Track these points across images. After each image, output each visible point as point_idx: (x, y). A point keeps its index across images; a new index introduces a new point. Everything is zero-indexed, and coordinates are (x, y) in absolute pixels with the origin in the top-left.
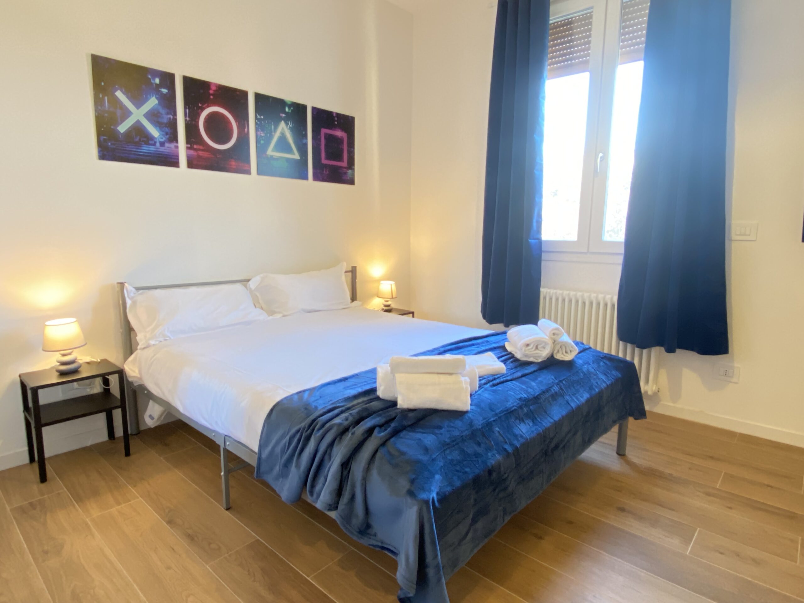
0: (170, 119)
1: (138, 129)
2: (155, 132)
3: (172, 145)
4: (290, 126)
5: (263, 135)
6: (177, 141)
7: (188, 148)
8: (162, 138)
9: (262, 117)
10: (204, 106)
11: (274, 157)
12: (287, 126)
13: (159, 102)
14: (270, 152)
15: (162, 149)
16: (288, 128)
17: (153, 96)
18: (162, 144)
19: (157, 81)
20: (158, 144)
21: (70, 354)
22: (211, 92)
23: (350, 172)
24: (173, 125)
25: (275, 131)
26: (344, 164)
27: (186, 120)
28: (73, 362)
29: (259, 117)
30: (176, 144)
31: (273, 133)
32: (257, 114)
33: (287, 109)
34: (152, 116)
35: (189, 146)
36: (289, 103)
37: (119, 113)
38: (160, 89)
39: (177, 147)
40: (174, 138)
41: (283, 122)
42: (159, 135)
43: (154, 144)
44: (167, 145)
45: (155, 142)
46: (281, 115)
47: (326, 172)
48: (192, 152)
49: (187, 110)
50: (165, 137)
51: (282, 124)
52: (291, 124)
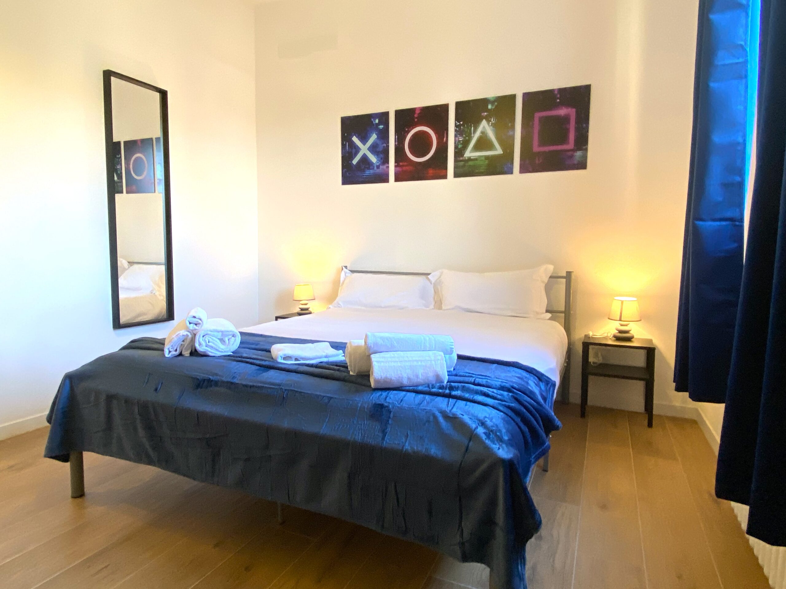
0: (384, 146)
1: (365, 159)
2: (373, 159)
3: (385, 167)
4: (492, 122)
5: (461, 139)
6: (388, 162)
7: (396, 166)
8: (378, 163)
9: (461, 123)
10: (410, 129)
11: (472, 158)
12: (488, 124)
13: (377, 136)
14: (468, 154)
15: (378, 171)
16: (490, 124)
17: (374, 133)
18: (378, 167)
19: (377, 121)
20: (375, 168)
21: (306, 304)
22: (416, 116)
23: (579, 154)
24: (386, 152)
25: (475, 131)
26: (571, 145)
27: (395, 145)
28: (307, 309)
29: (458, 124)
30: (387, 165)
31: (472, 135)
32: (456, 122)
33: (490, 107)
34: (373, 149)
35: (396, 164)
36: (492, 99)
37: (354, 151)
38: (378, 127)
39: (388, 167)
40: (386, 161)
41: (484, 120)
42: (377, 161)
43: (373, 169)
44: (381, 167)
45: (374, 167)
46: (482, 114)
47: (539, 160)
48: (398, 169)
49: (397, 137)
50: (380, 161)
51: (484, 123)
52: (493, 121)
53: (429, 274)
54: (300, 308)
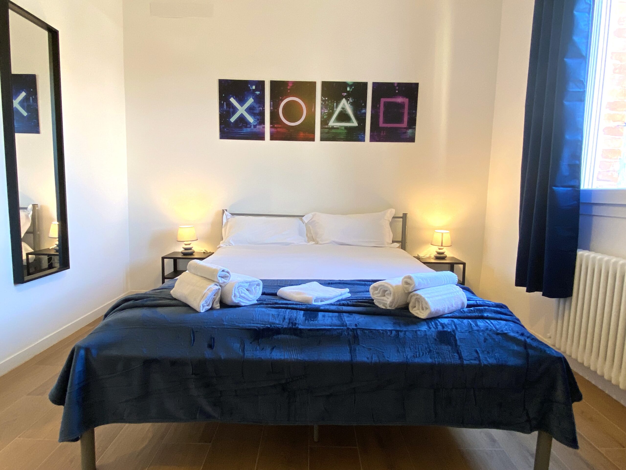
0: (261, 110)
1: (242, 119)
2: (250, 119)
3: (261, 127)
4: (350, 101)
5: (326, 112)
6: (264, 123)
7: (271, 127)
8: (255, 123)
9: (327, 99)
10: (283, 98)
11: (334, 127)
12: (347, 102)
13: (254, 101)
14: (332, 123)
15: (255, 130)
16: (349, 103)
17: (251, 98)
18: (255, 126)
19: (254, 87)
20: (252, 127)
21: (189, 244)
22: (289, 88)
23: (410, 131)
24: (262, 114)
25: (337, 107)
26: (405, 125)
27: (271, 109)
28: (190, 249)
29: (324, 99)
30: (263, 126)
31: (335, 109)
32: (323, 97)
33: (348, 89)
34: (250, 110)
35: (272, 126)
36: (350, 84)
37: (231, 110)
38: (255, 93)
39: (264, 127)
40: (262, 122)
41: (344, 99)
42: (254, 121)
43: (250, 127)
44: (258, 127)
45: (251, 126)
46: (343, 94)
47: (383, 133)
48: (273, 130)
49: (272, 103)
50: (257, 122)
51: (344, 101)
53: (303, 216)
54: (183, 248)
